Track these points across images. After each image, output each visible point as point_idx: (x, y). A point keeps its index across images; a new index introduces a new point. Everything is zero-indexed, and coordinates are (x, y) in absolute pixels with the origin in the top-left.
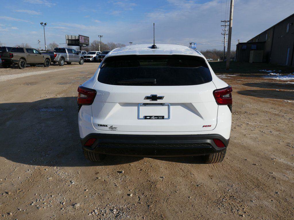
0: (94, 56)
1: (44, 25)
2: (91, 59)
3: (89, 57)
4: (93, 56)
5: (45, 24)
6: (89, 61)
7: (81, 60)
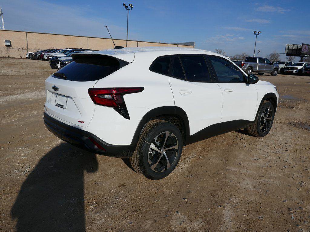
0: (300, 67)
1: (257, 33)
2: (294, 71)
3: (293, 69)
4: (298, 68)
5: (259, 33)
6: (292, 74)
7: (274, 71)
